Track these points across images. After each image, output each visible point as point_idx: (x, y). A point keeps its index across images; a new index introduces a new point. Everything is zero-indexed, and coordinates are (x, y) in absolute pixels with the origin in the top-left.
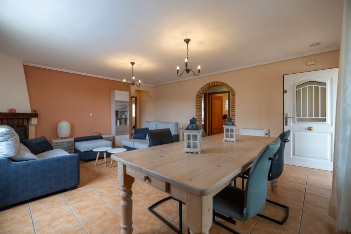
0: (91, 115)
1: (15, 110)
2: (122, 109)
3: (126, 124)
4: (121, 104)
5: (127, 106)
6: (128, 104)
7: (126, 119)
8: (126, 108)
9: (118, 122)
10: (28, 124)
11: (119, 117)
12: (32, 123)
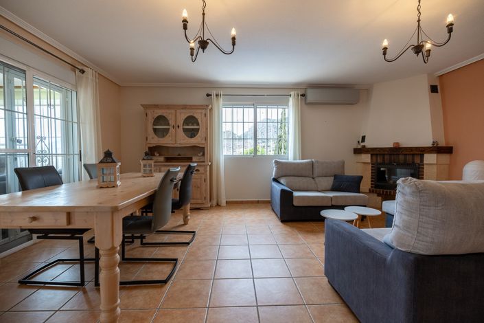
10: (421, 162)
12: (425, 162)
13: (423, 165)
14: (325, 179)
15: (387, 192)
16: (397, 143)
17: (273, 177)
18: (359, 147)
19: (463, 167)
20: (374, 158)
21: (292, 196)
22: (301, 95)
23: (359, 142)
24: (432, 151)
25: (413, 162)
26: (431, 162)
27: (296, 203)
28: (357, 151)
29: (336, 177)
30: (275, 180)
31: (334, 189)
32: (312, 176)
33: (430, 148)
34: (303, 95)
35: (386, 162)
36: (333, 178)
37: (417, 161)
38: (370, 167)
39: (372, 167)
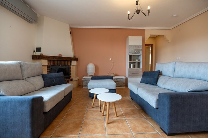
0: (110, 59)
1: (61, 55)
2: (135, 53)
3: (139, 67)
4: (134, 49)
5: (140, 50)
6: (142, 48)
7: (139, 63)
8: (139, 52)
9: (132, 65)
10: (70, 64)
11: (133, 61)
12: (72, 64)
13: (71, 66)
20: (49, 62)
23: (34, 51)
26: (74, 65)
35: (56, 64)
37: (69, 64)
38: (47, 68)
39: (48, 68)
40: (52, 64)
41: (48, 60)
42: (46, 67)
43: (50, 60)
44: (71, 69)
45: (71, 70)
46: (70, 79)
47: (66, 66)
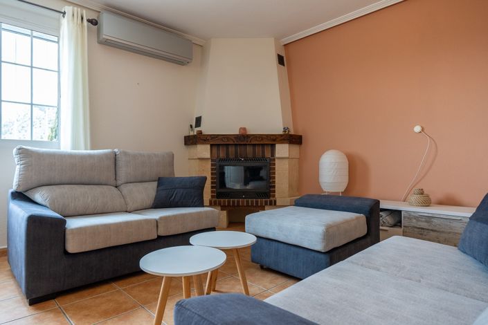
0: (417, 129)
10: (272, 155)
12: (277, 155)
13: (274, 160)
14: (141, 186)
15: (234, 202)
16: (244, 129)
17: (14, 188)
18: (192, 133)
19: (319, 160)
20: (215, 150)
21: (64, 230)
22: (89, 21)
23: (191, 126)
24: (284, 140)
25: (263, 156)
26: (283, 156)
27: (72, 247)
28: (190, 141)
29: (160, 181)
30: (20, 196)
31: (158, 204)
32: (113, 182)
33: (281, 135)
34: (93, 22)
35: (232, 156)
36: (155, 184)
37: (268, 154)
38: (210, 165)
39: (212, 165)
40: (222, 155)
41: (212, 145)
42: (210, 163)
43: (218, 145)
44: (274, 169)
45: (274, 173)
46: (271, 199)
47: (258, 160)
